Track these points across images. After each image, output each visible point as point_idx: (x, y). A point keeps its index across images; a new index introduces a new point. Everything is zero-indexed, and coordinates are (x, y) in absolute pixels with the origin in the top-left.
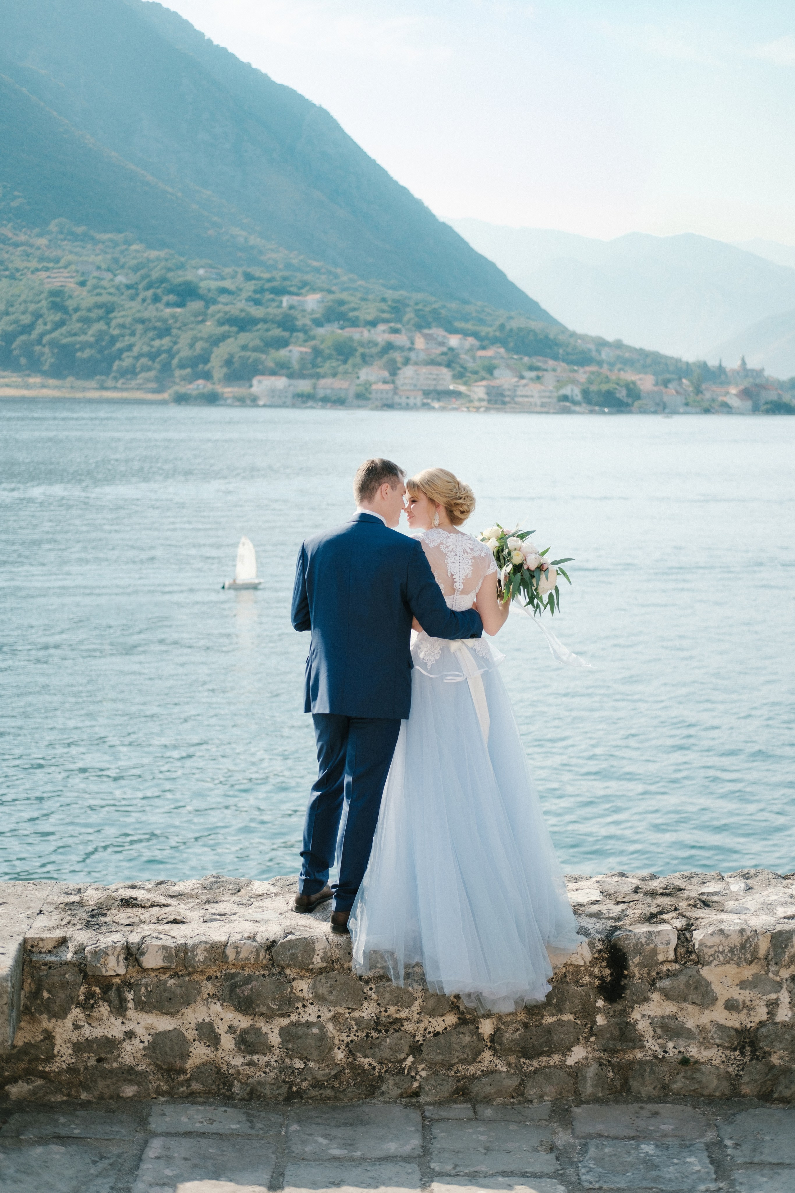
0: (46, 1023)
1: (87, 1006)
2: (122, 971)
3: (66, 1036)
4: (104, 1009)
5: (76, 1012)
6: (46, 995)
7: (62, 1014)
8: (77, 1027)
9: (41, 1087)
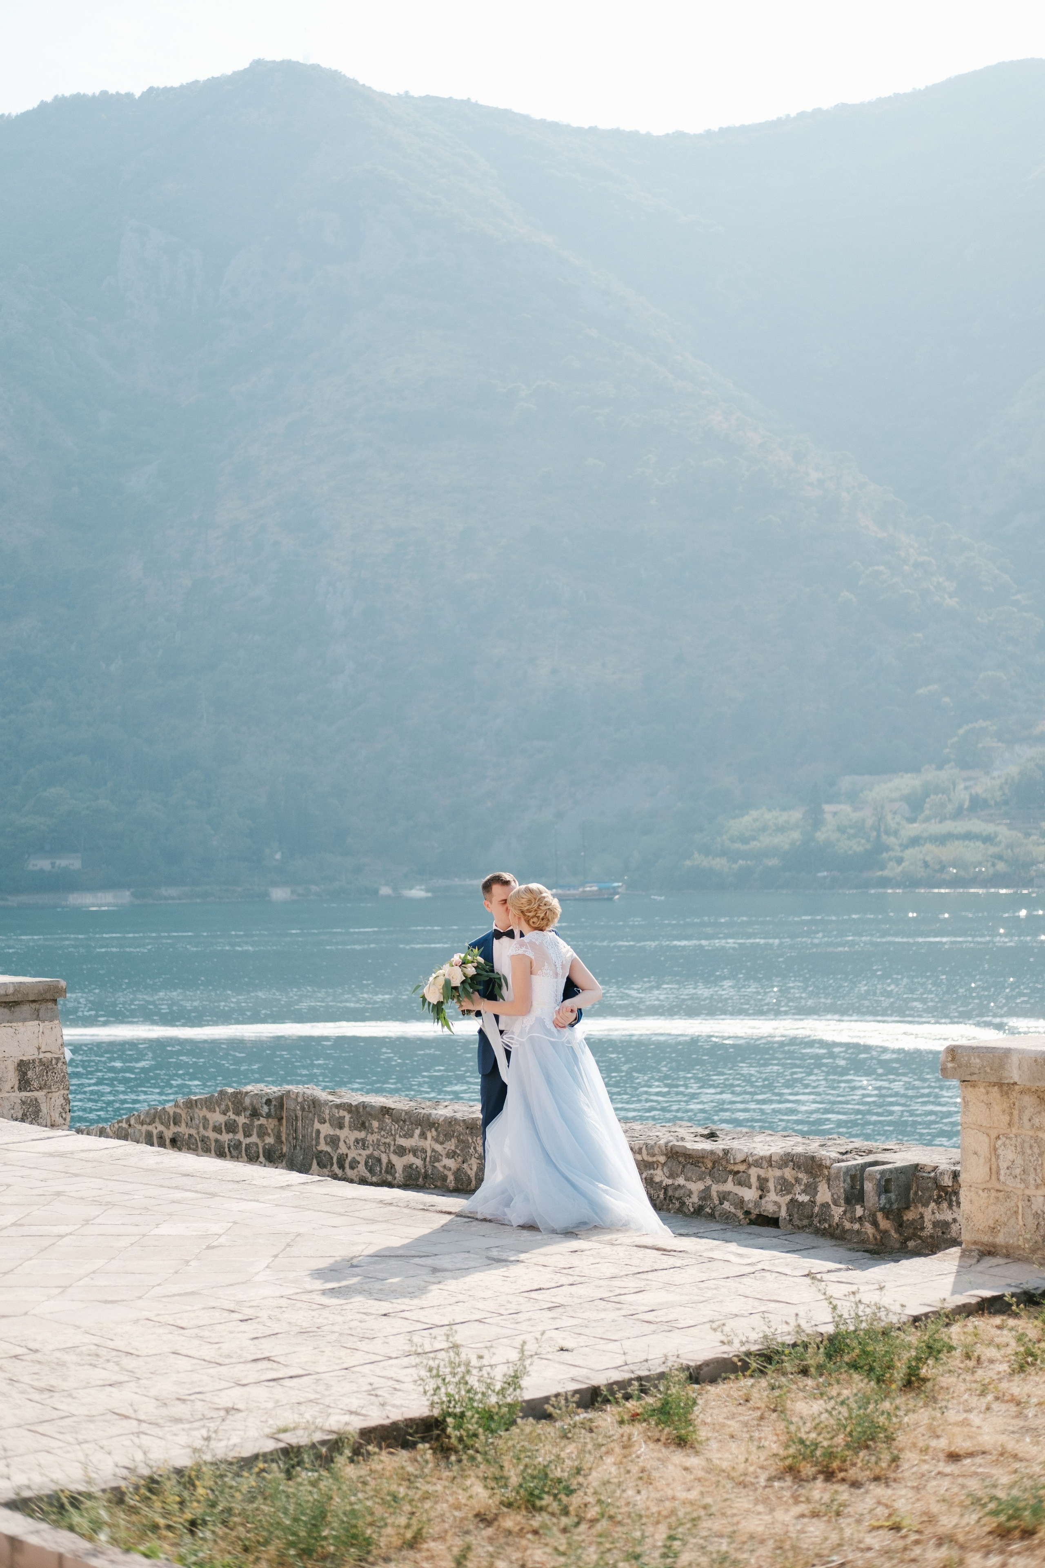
0: (921, 1209)
1: (938, 1202)
2: (950, 1184)
3: (929, 1217)
4: (945, 1205)
5: (933, 1205)
6: (920, 1193)
7: (926, 1205)
8: (933, 1213)
9: (919, 1244)
